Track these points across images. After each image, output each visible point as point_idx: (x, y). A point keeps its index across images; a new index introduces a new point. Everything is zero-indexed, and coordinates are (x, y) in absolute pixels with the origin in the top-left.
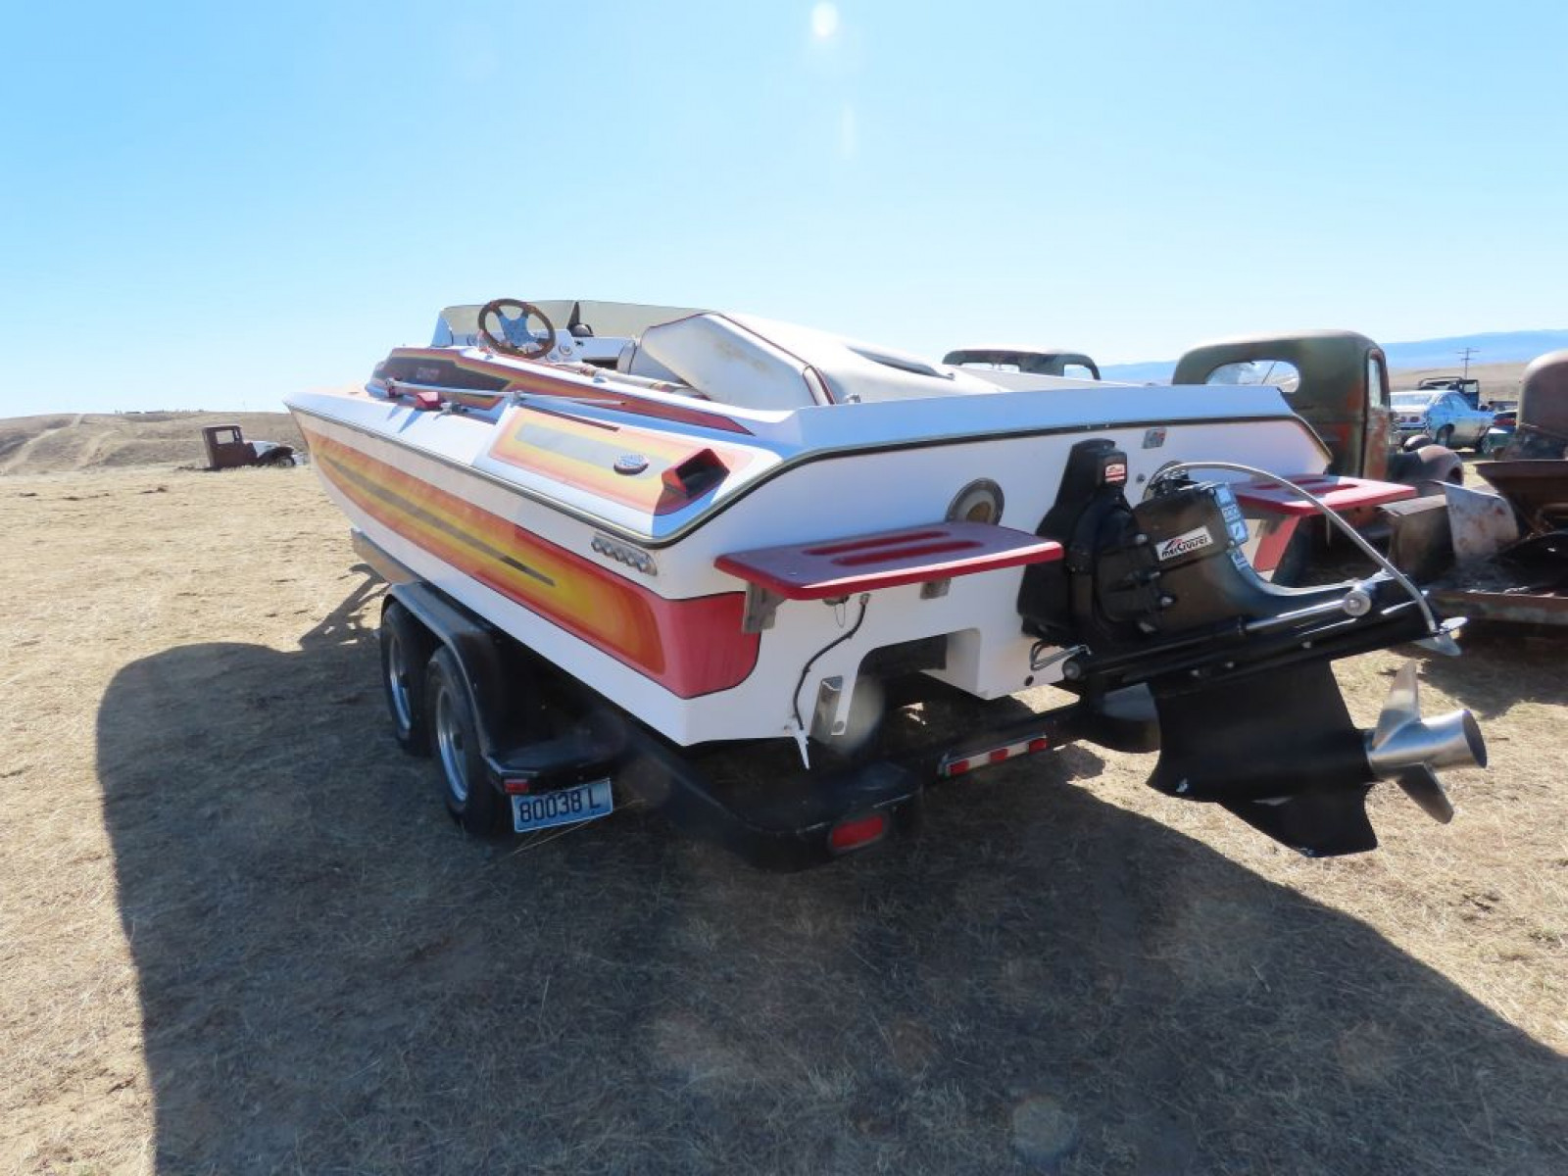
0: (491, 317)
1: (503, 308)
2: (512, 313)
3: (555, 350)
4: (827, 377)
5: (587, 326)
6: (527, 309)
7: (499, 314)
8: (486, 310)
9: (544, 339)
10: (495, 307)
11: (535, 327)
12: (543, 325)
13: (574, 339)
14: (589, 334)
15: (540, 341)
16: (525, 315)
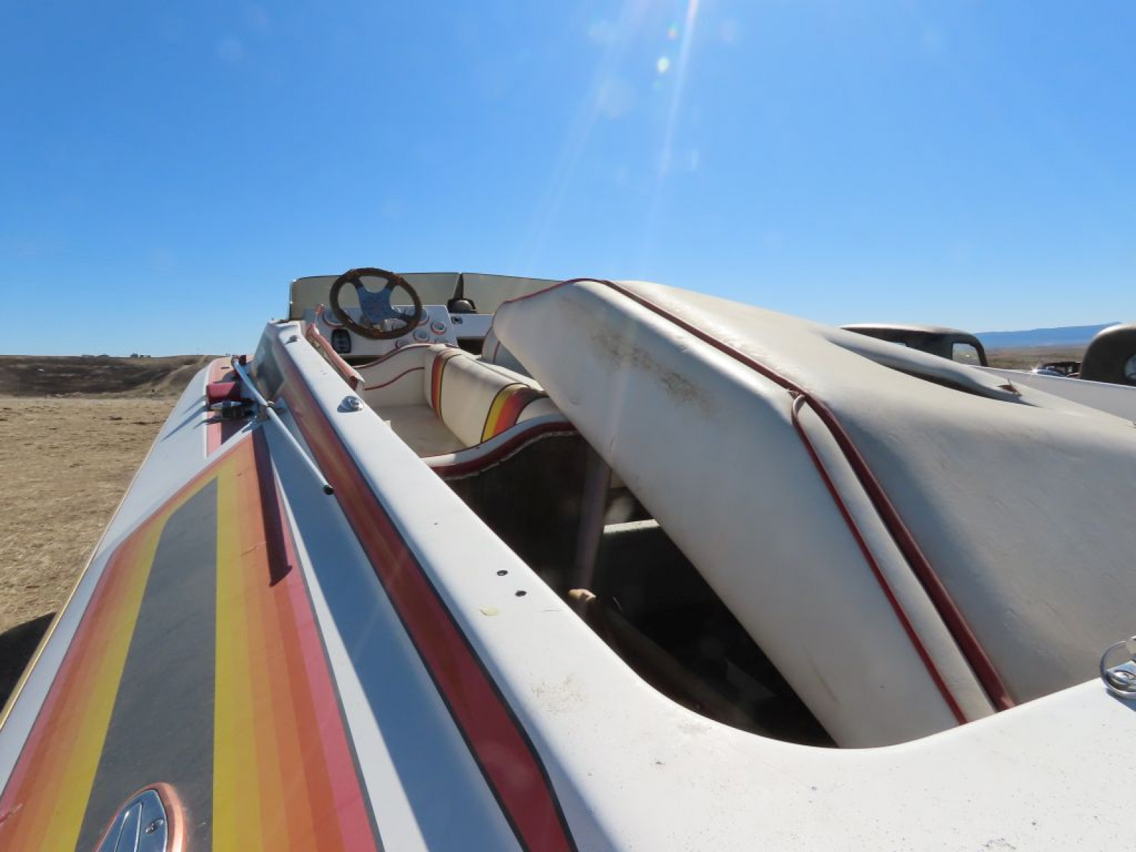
0: (347, 290)
1: (363, 279)
2: (374, 286)
3: (423, 328)
4: (852, 424)
5: (471, 302)
6: (393, 280)
7: (358, 285)
8: (341, 281)
9: (408, 317)
10: (354, 277)
11: (400, 302)
12: (410, 300)
13: (450, 315)
14: (471, 309)
15: (403, 317)
16: (390, 287)
